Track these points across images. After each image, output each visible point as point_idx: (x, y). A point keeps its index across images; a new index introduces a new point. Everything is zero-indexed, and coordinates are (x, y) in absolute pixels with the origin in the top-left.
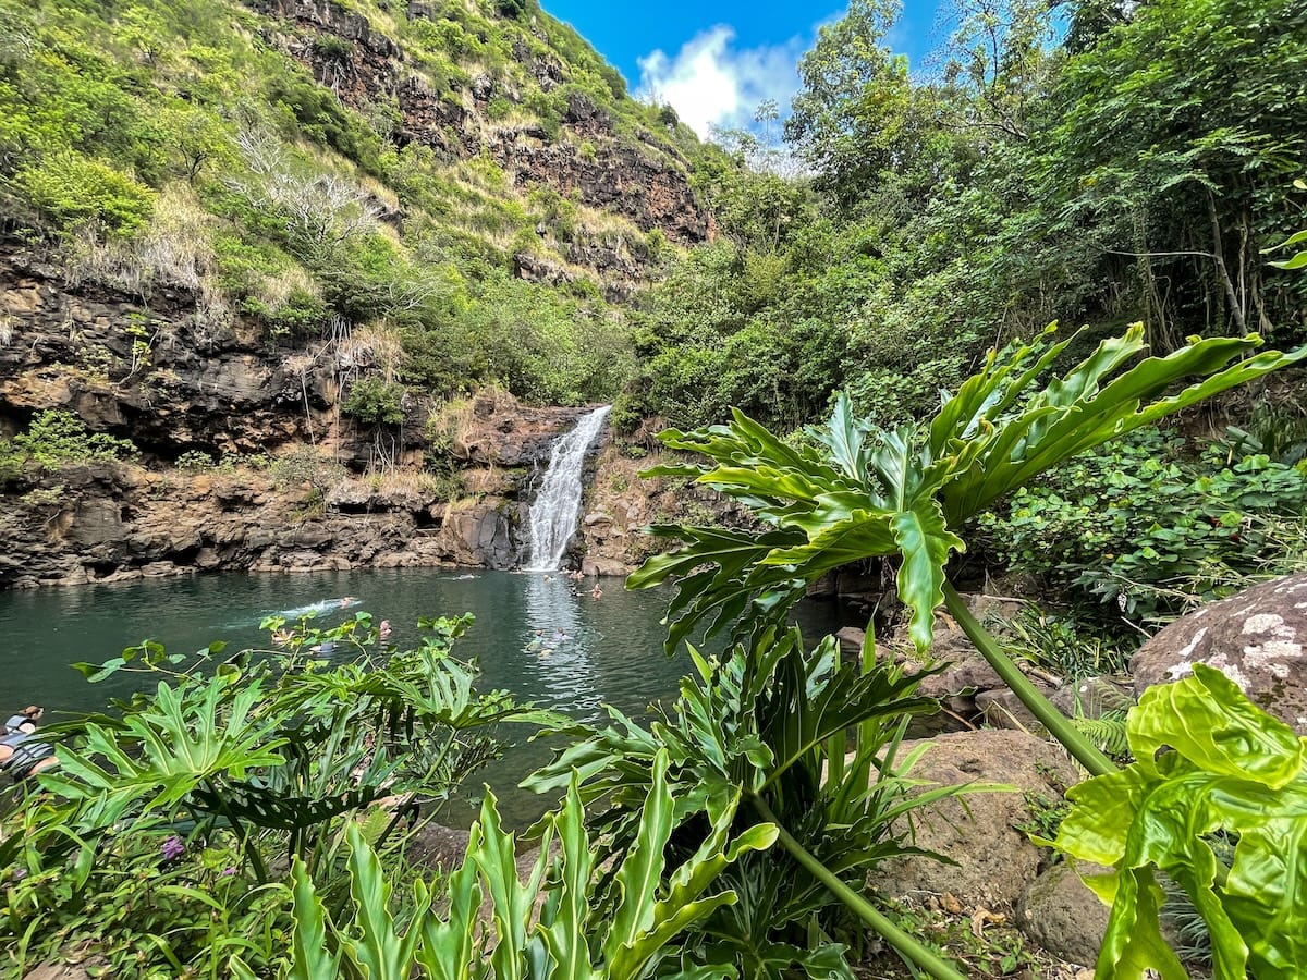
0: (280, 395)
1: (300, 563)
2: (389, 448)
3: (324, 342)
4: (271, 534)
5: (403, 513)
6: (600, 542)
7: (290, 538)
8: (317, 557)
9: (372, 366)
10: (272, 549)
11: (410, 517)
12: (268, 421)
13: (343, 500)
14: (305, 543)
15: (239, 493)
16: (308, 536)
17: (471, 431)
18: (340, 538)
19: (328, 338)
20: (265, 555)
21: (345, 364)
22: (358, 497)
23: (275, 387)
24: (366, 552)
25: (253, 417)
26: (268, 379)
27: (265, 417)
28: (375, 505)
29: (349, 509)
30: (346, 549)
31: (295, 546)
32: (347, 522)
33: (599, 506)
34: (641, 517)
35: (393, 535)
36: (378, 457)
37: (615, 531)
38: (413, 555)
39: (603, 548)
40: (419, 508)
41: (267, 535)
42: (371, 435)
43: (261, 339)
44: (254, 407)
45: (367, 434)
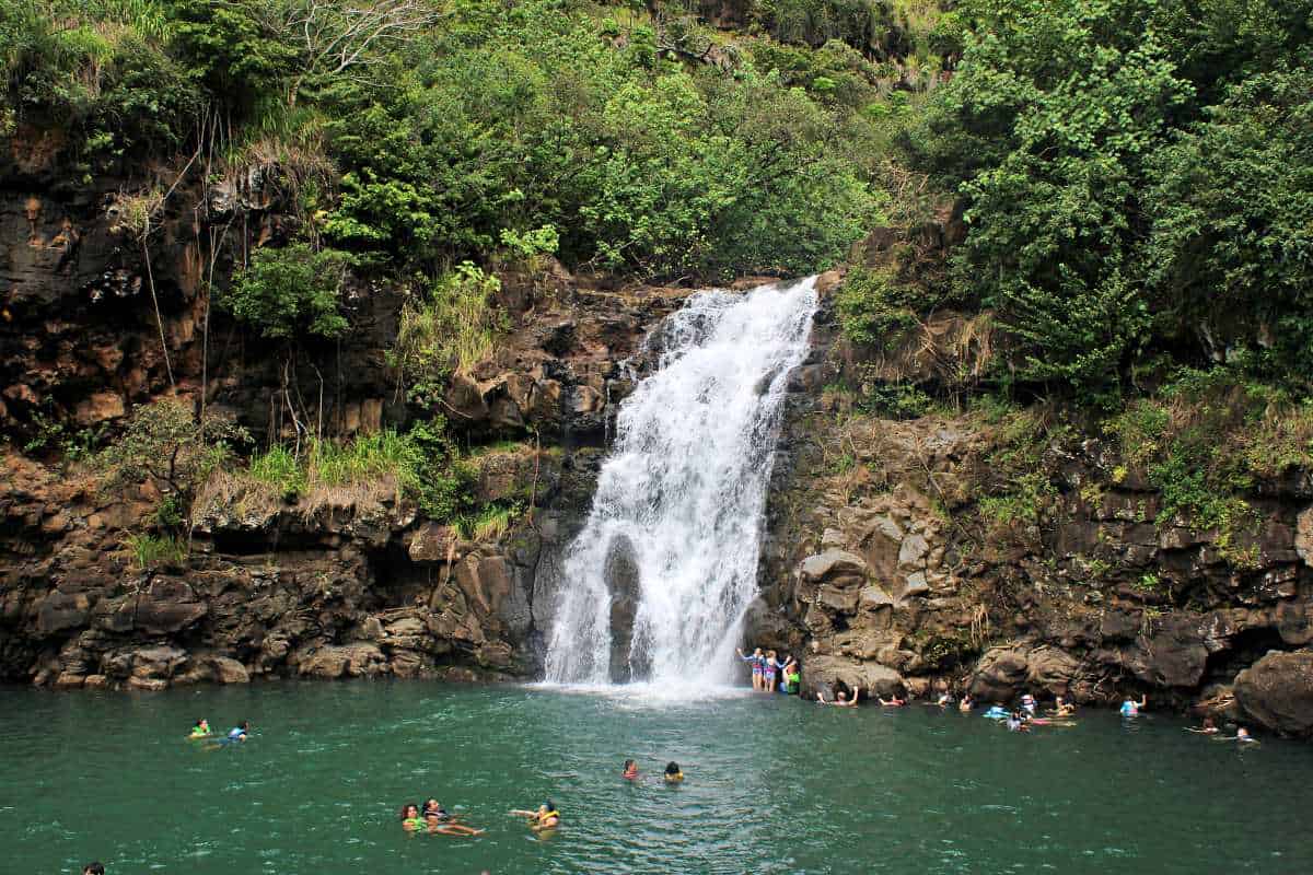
0: (98, 285)
1: (148, 669)
2: (311, 398)
3: (180, 158)
4: (82, 601)
5: (348, 553)
6: (840, 621)
7: (126, 613)
8: (178, 656)
9: (275, 209)
10: (86, 638)
11: (361, 560)
12: (69, 345)
13: (223, 522)
14: (157, 625)
15: (19, 510)
16: (163, 606)
17: (486, 352)
18: (221, 611)
19: (189, 149)
20: (70, 651)
21: (222, 204)
22: (255, 514)
23: (87, 265)
24: (275, 643)
25: (42, 335)
26: (76, 246)
27: (66, 335)
28: (287, 533)
29: (236, 542)
30: (232, 636)
31: (137, 631)
32: (232, 573)
33: (829, 535)
34: (933, 561)
35: (329, 601)
36: (288, 419)
37: (874, 594)
38: (373, 649)
39: (849, 635)
40: (381, 538)
41: (72, 605)
42: (273, 370)
43: (62, 158)
44: (47, 313)
45: (262, 368)
